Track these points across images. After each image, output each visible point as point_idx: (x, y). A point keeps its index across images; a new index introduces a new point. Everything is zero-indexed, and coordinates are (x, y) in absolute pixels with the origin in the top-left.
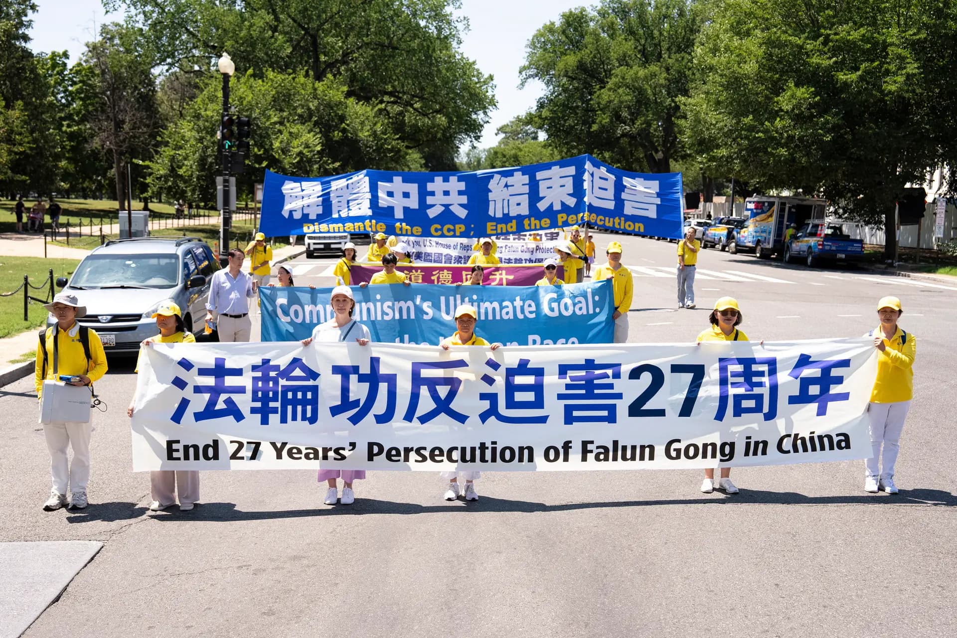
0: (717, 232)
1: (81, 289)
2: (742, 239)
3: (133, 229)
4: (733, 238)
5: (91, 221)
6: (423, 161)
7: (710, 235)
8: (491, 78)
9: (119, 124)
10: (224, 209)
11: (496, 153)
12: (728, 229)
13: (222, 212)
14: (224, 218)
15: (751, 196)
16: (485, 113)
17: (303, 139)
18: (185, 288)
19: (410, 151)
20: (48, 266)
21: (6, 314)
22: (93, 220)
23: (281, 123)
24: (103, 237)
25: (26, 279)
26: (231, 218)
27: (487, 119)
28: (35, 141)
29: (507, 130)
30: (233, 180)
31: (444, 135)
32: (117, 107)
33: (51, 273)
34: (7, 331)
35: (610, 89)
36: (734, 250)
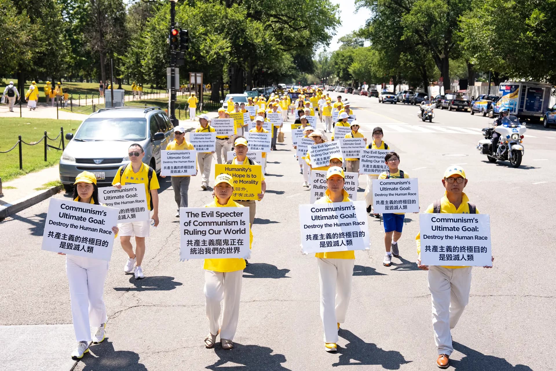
0: (481, 105)
1: (82, 141)
2: (498, 109)
3: (114, 101)
4: (492, 108)
5: (86, 96)
6: (293, 60)
7: (476, 106)
8: (338, 6)
9: (103, 35)
10: (171, 88)
11: (338, 54)
12: (488, 102)
13: (170, 90)
14: (172, 94)
15: (504, 82)
16: (334, 28)
17: (220, 44)
18: (151, 141)
19: (285, 53)
20: (59, 125)
21: (33, 156)
22: (88, 95)
23: (206, 34)
24: (94, 107)
25: (46, 133)
26: (176, 94)
27: (335, 32)
28: (50, 44)
29: (344, 40)
30: (177, 70)
31: (307, 43)
32: (102, 24)
33: (62, 129)
34: (33, 168)
35: (412, 15)
36: (492, 116)
